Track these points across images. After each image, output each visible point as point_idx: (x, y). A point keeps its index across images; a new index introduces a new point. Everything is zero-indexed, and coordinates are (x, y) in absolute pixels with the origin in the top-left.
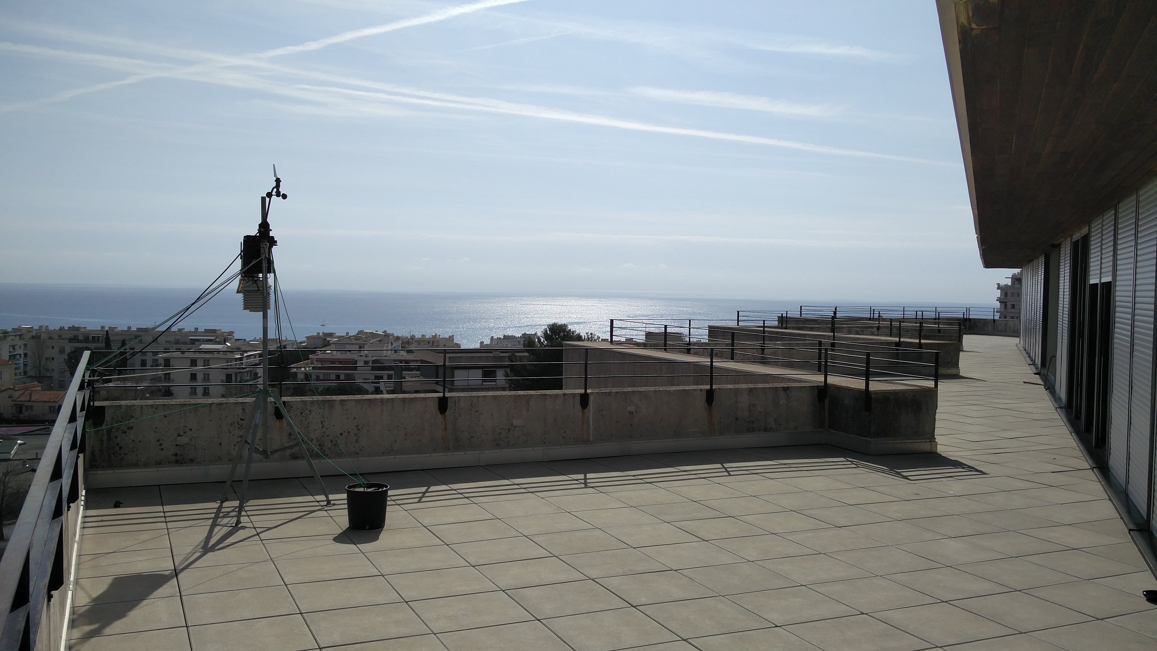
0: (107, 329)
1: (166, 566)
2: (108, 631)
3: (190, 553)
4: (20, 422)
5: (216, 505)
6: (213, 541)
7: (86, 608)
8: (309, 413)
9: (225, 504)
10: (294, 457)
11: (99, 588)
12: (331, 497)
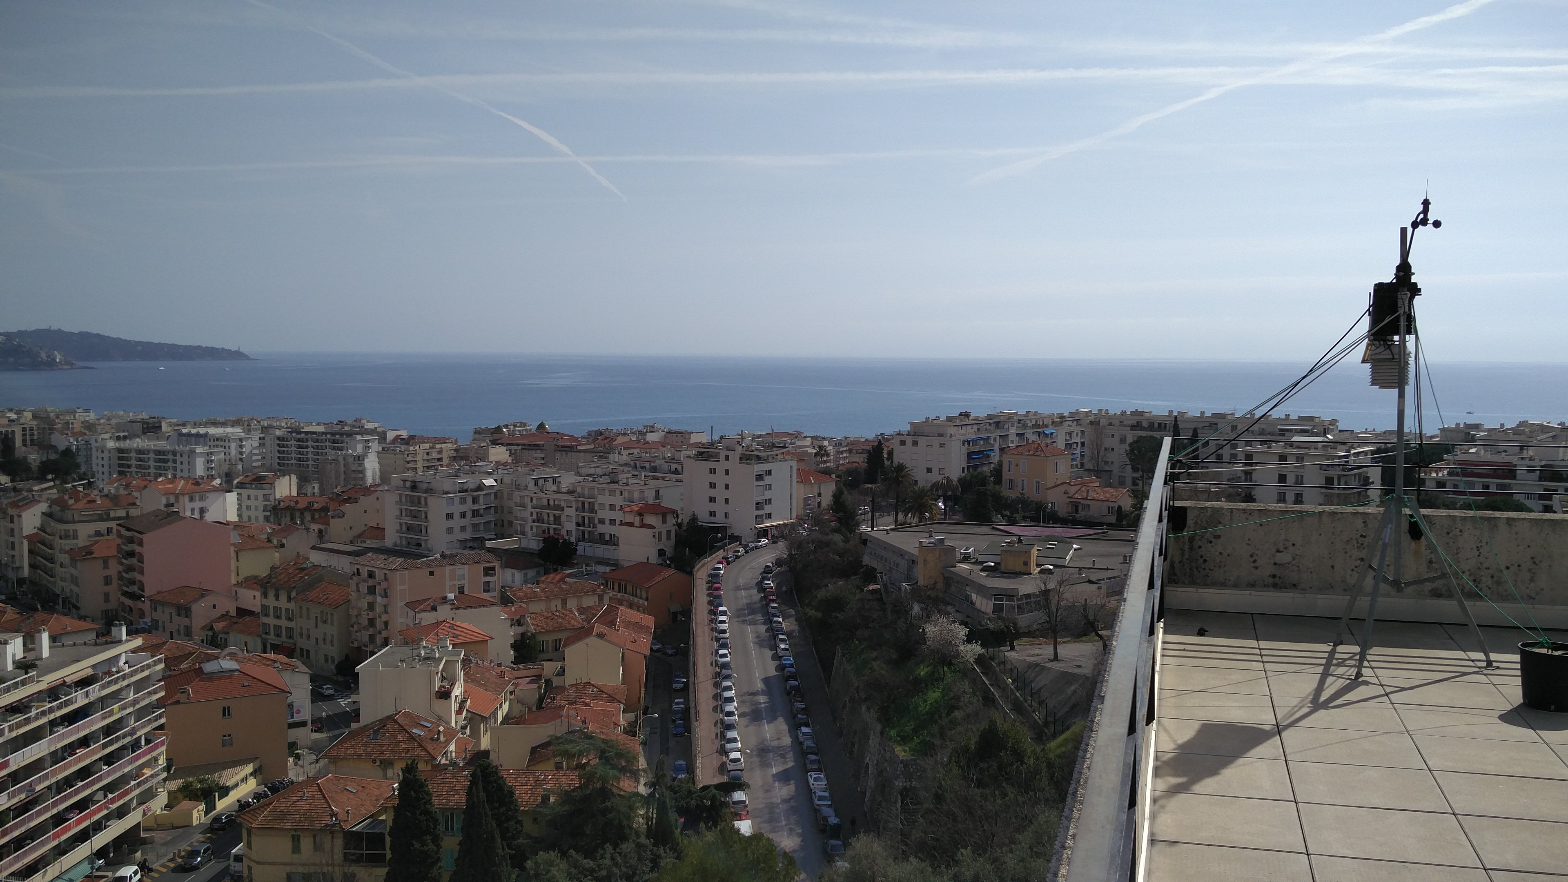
0: (1175, 414)
1: (1265, 718)
2: (1197, 788)
3: (1296, 706)
4: (1076, 523)
5: (1328, 648)
6: (1325, 696)
7: (1171, 755)
8: (1459, 533)
9: (1340, 648)
10: (1437, 594)
11: (1186, 734)
12: (1493, 656)
